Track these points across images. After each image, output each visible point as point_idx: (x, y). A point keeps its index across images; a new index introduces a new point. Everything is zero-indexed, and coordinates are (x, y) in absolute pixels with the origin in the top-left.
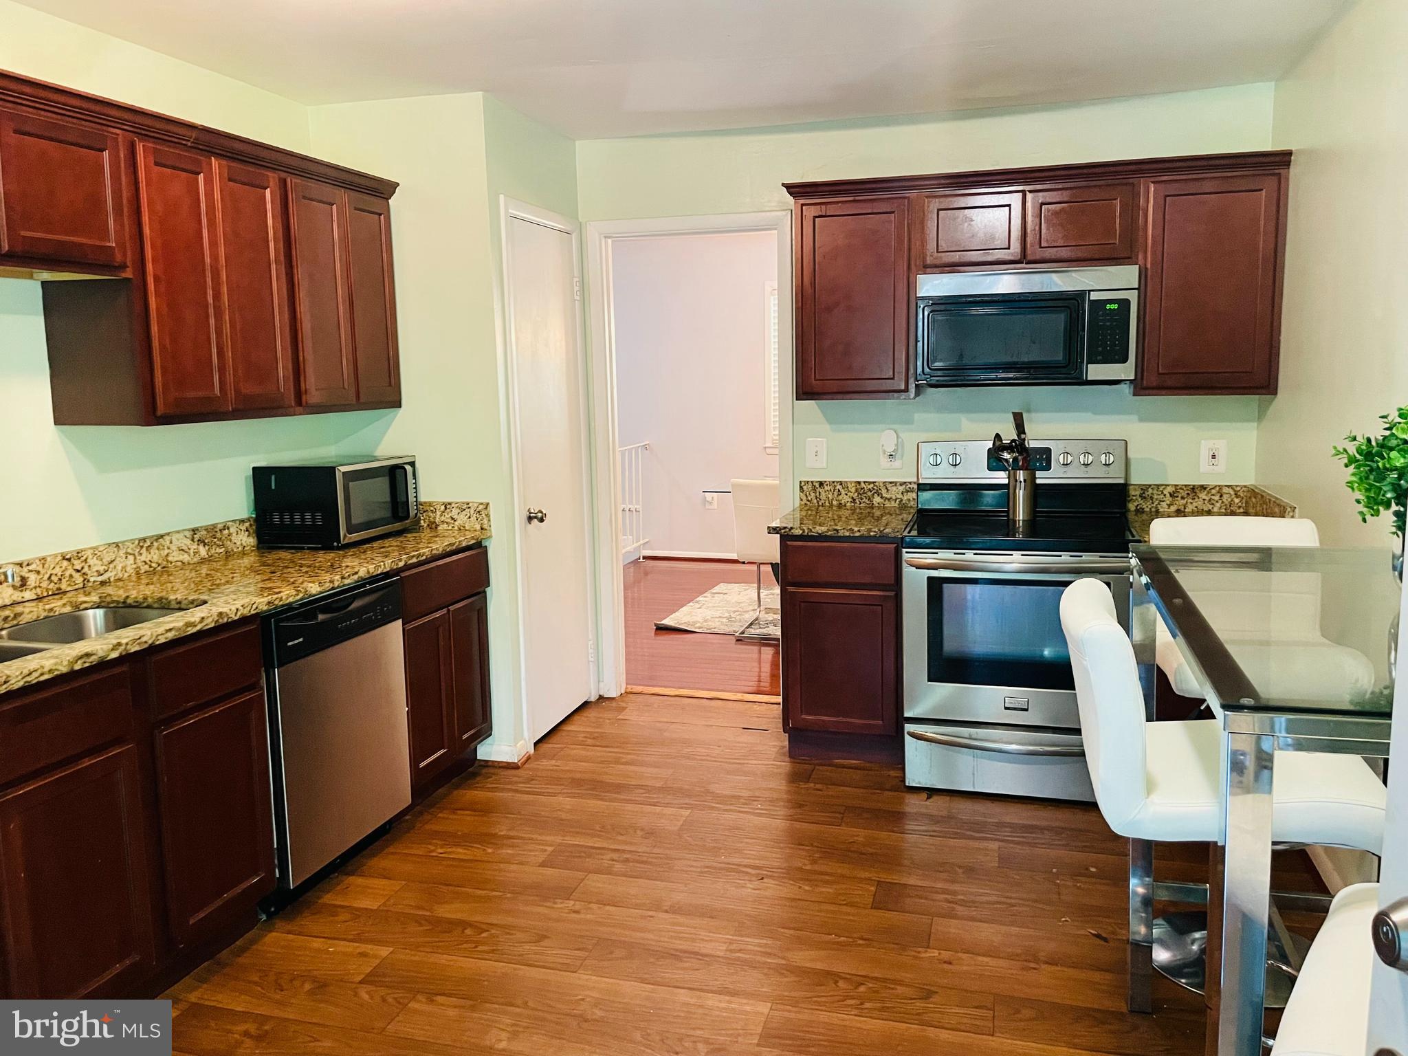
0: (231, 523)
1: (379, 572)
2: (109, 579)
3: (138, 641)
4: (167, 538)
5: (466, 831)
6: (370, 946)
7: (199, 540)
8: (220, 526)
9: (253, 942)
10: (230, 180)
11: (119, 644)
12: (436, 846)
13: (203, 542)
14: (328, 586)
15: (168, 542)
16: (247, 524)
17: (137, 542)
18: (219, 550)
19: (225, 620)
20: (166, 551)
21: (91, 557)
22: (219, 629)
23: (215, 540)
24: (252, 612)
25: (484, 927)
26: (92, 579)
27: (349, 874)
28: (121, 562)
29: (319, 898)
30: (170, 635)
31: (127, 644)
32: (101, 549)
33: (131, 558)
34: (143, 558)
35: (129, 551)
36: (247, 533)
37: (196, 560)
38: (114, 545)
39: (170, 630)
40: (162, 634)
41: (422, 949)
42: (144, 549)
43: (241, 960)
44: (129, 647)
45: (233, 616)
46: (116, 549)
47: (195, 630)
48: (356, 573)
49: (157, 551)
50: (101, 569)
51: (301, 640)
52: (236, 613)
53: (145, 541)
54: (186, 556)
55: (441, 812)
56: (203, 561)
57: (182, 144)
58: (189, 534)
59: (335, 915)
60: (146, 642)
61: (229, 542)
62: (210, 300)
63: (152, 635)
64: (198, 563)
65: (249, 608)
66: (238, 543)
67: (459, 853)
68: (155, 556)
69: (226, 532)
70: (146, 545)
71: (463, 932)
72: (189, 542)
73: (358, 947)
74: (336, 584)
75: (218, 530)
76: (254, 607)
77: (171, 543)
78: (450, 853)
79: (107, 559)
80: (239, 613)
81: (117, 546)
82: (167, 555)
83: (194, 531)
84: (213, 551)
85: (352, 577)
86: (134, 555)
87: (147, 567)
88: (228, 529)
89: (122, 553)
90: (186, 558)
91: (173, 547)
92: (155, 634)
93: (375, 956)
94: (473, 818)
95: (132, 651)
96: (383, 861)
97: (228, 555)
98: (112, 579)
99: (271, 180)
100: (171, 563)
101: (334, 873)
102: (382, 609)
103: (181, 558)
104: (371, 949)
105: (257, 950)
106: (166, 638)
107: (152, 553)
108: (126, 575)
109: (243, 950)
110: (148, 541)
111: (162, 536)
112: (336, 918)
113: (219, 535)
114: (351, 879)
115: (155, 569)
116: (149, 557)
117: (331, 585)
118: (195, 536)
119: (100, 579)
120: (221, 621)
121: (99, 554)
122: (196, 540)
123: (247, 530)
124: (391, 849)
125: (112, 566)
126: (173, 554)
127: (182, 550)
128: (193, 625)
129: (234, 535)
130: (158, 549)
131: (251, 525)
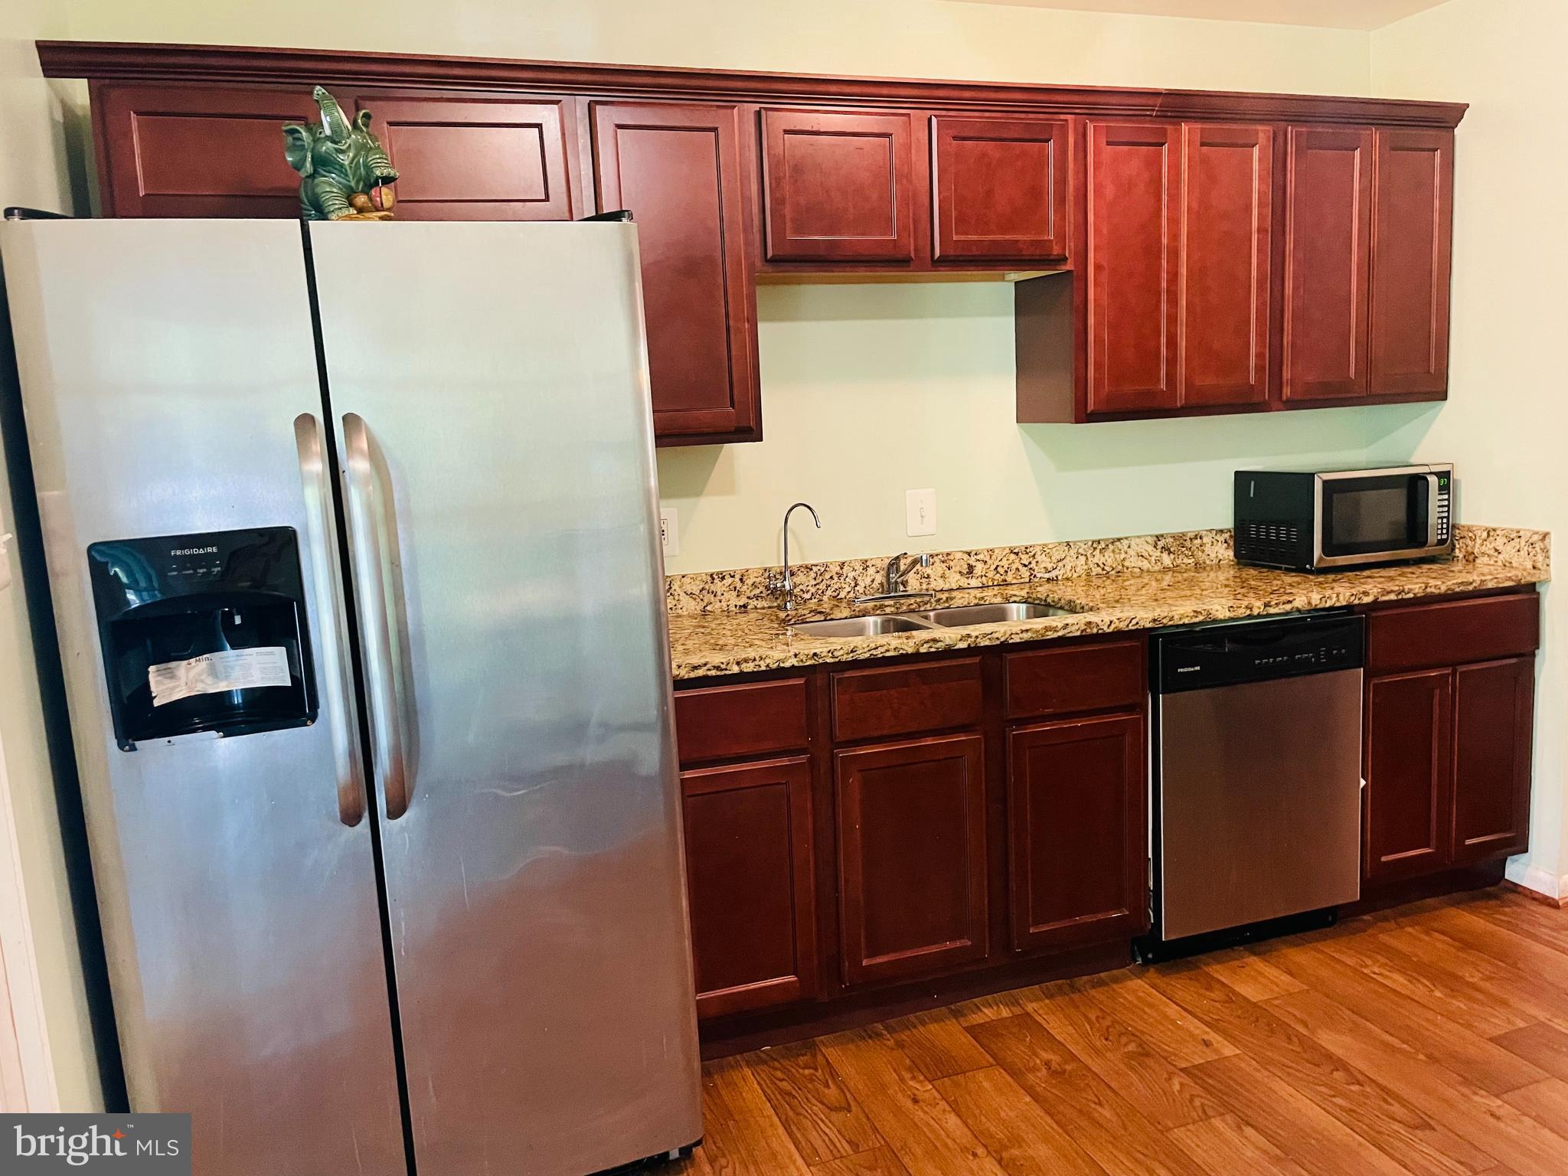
0: (1205, 533)
1: (1327, 605)
2: (1057, 577)
3: (989, 636)
4: (1125, 542)
5: (1426, 959)
6: (1220, 1039)
7: (1162, 548)
8: (1192, 535)
9: (1116, 980)
10: (1203, 144)
11: (969, 636)
12: (1374, 963)
13: (1169, 550)
14: (1242, 612)
15: (1126, 548)
16: (1227, 536)
17: (1090, 543)
18: (1186, 561)
19: (1095, 631)
20: (1123, 556)
21: (1039, 553)
22: (1084, 639)
23: (1183, 549)
24: (1130, 627)
25: (1361, 1078)
26: (1039, 575)
27: (1255, 954)
28: (1070, 562)
29: (1208, 964)
30: (1026, 636)
31: (977, 637)
32: (1050, 547)
33: (1082, 559)
34: (1096, 560)
35: (1081, 551)
36: (1226, 545)
37: (1157, 568)
38: (1066, 544)
39: (1027, 631)
40: (1017, 634)
41: (1271, 1069)
42: (1098, 551)
43: (1093, 992)
44: (978, 640)
45: (1105, 628)
46: (1066, 548)
47: (1055, 635)
48: (1290, 602)
49: (1112, 555)
50: (1050, 566)
51: (1198, 668)
52: (1109, 626)
53: (1099, 543)
54: (1146, 562)
55: (1411, 926)
56: (1166, 570)
57: (1147, 115)
58: (1151, 540)
59: (1209, 988)
60: (998, 639)
61: (1200, 553)
62: (1164, 285)
63: (1005, 632)
64: (1160, 571)
65: (1126, 623)
66: (1213, 556)
67: (1394, 981)
68: (1109, 558)
69: (1198, 541)
70: (1100, 547)
71: (1332, 1073)
72: (1150, 548)
73: (1206, 1033)
74: (1255, 612)
75: (1188, 539)
76: (1134, 622)
77: (1129, 547)
78: (1387, 977)
79: (1056, 556)
80: (1113, 626)
81: (1068, 544)
82: (1124, 560)
83: (1158, 537)
84: (1179, 562)
85: (1281, 606)
86: (1086, 555)
87: (1099, 570)
88: (1201, 538)
89: (1072, 552)
90: (1145, 565)
91: (1131, 552)
92: (1009, 633)
93: (1216, 1051)
94: (1446, 947)
95: (982, 645)
96: (1303, 956)
97: (1199, 567)
98: (1060, 578)
99: (1261, 135)
100: (1127, 568)
101: (1240, 945)
102: (1328, 653)
103: (1140, 564)
104: (1218, 1042)
105: (1114, 990)
106: (1021, 639)
107: (1106, 556)
108: (1075, 575)
109: (1102, 983)
110: (1102, 543)
111: (1119, 540)
112: (1208, 993)
113: (1188, 544)
114: (1252, 959)
115: (1108, 573)
116: (1103, 560)
117: (1248, 612)
118: (1159, 543)
119: (1047, 576)
120: (1089, 630)
121: (1048, 551)
122: (1159, 547)
123: (1226, 542)
124: (1319, 946)
125: (1060, 564)
126: (1131, 559)
127: (1142, 556)
128: (1055, 629)
129: (1208, 546)
130: (1113, 551)
131: (1231, 536)
